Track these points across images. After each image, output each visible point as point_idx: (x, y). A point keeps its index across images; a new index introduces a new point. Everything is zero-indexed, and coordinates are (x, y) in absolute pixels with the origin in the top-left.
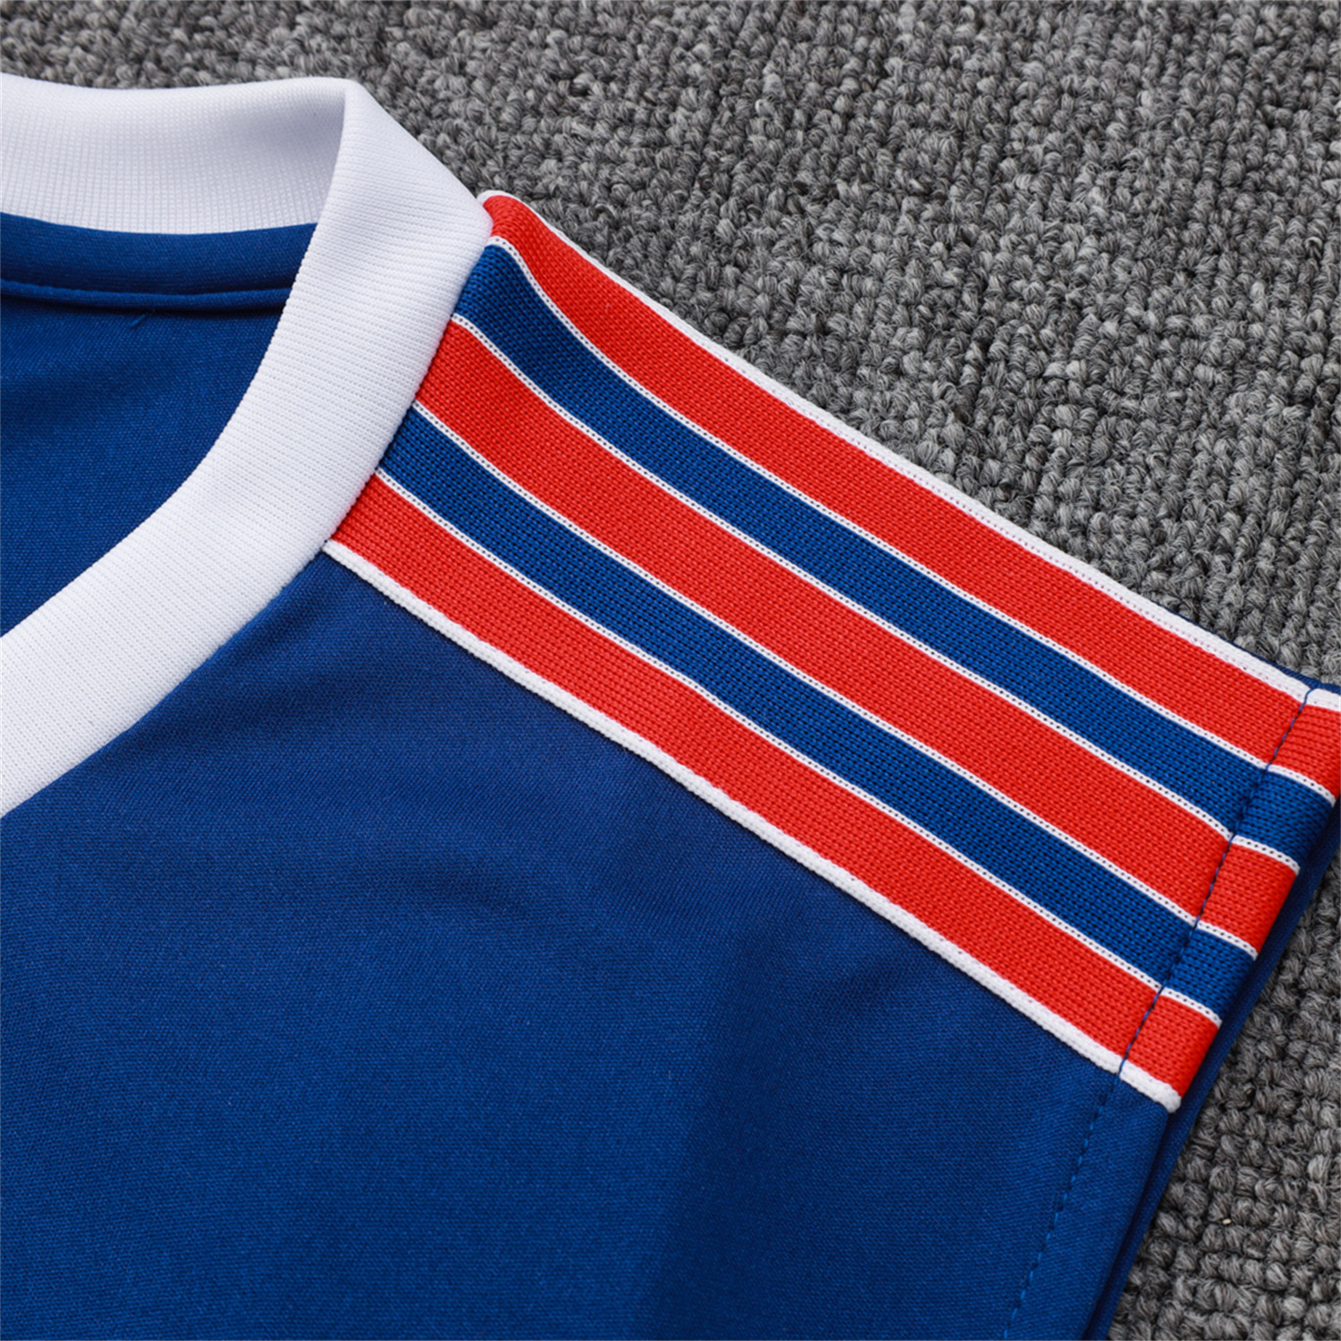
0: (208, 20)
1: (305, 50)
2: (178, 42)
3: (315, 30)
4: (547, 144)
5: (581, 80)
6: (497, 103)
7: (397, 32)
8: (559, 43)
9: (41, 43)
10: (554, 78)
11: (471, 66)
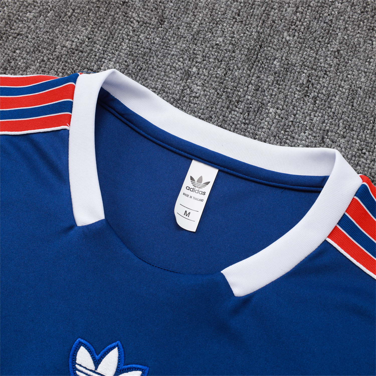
0: (288, 130)
1: (308, 138)
2: (282, 133)
3: (309, 134)
4: (358, 163)
5: (364, 151)
6: (347, 154)
7: (326, 137)
8: (359, 143)
9: (255, 131)
10: (358, 150)
11: (341, 145)
